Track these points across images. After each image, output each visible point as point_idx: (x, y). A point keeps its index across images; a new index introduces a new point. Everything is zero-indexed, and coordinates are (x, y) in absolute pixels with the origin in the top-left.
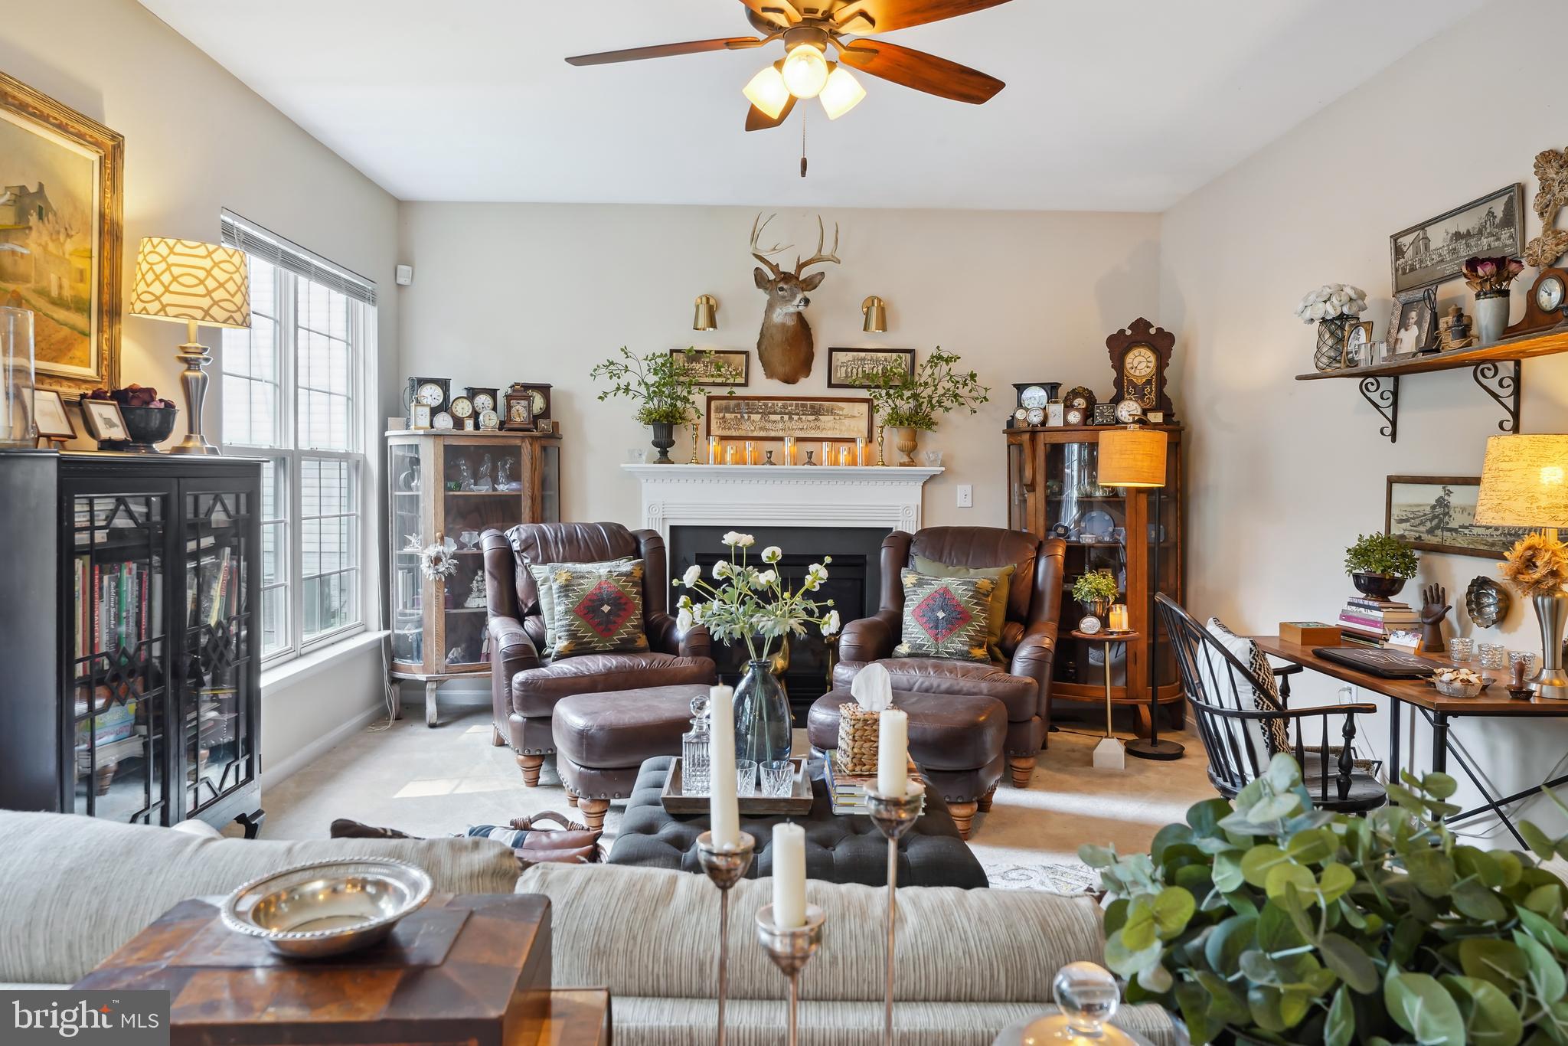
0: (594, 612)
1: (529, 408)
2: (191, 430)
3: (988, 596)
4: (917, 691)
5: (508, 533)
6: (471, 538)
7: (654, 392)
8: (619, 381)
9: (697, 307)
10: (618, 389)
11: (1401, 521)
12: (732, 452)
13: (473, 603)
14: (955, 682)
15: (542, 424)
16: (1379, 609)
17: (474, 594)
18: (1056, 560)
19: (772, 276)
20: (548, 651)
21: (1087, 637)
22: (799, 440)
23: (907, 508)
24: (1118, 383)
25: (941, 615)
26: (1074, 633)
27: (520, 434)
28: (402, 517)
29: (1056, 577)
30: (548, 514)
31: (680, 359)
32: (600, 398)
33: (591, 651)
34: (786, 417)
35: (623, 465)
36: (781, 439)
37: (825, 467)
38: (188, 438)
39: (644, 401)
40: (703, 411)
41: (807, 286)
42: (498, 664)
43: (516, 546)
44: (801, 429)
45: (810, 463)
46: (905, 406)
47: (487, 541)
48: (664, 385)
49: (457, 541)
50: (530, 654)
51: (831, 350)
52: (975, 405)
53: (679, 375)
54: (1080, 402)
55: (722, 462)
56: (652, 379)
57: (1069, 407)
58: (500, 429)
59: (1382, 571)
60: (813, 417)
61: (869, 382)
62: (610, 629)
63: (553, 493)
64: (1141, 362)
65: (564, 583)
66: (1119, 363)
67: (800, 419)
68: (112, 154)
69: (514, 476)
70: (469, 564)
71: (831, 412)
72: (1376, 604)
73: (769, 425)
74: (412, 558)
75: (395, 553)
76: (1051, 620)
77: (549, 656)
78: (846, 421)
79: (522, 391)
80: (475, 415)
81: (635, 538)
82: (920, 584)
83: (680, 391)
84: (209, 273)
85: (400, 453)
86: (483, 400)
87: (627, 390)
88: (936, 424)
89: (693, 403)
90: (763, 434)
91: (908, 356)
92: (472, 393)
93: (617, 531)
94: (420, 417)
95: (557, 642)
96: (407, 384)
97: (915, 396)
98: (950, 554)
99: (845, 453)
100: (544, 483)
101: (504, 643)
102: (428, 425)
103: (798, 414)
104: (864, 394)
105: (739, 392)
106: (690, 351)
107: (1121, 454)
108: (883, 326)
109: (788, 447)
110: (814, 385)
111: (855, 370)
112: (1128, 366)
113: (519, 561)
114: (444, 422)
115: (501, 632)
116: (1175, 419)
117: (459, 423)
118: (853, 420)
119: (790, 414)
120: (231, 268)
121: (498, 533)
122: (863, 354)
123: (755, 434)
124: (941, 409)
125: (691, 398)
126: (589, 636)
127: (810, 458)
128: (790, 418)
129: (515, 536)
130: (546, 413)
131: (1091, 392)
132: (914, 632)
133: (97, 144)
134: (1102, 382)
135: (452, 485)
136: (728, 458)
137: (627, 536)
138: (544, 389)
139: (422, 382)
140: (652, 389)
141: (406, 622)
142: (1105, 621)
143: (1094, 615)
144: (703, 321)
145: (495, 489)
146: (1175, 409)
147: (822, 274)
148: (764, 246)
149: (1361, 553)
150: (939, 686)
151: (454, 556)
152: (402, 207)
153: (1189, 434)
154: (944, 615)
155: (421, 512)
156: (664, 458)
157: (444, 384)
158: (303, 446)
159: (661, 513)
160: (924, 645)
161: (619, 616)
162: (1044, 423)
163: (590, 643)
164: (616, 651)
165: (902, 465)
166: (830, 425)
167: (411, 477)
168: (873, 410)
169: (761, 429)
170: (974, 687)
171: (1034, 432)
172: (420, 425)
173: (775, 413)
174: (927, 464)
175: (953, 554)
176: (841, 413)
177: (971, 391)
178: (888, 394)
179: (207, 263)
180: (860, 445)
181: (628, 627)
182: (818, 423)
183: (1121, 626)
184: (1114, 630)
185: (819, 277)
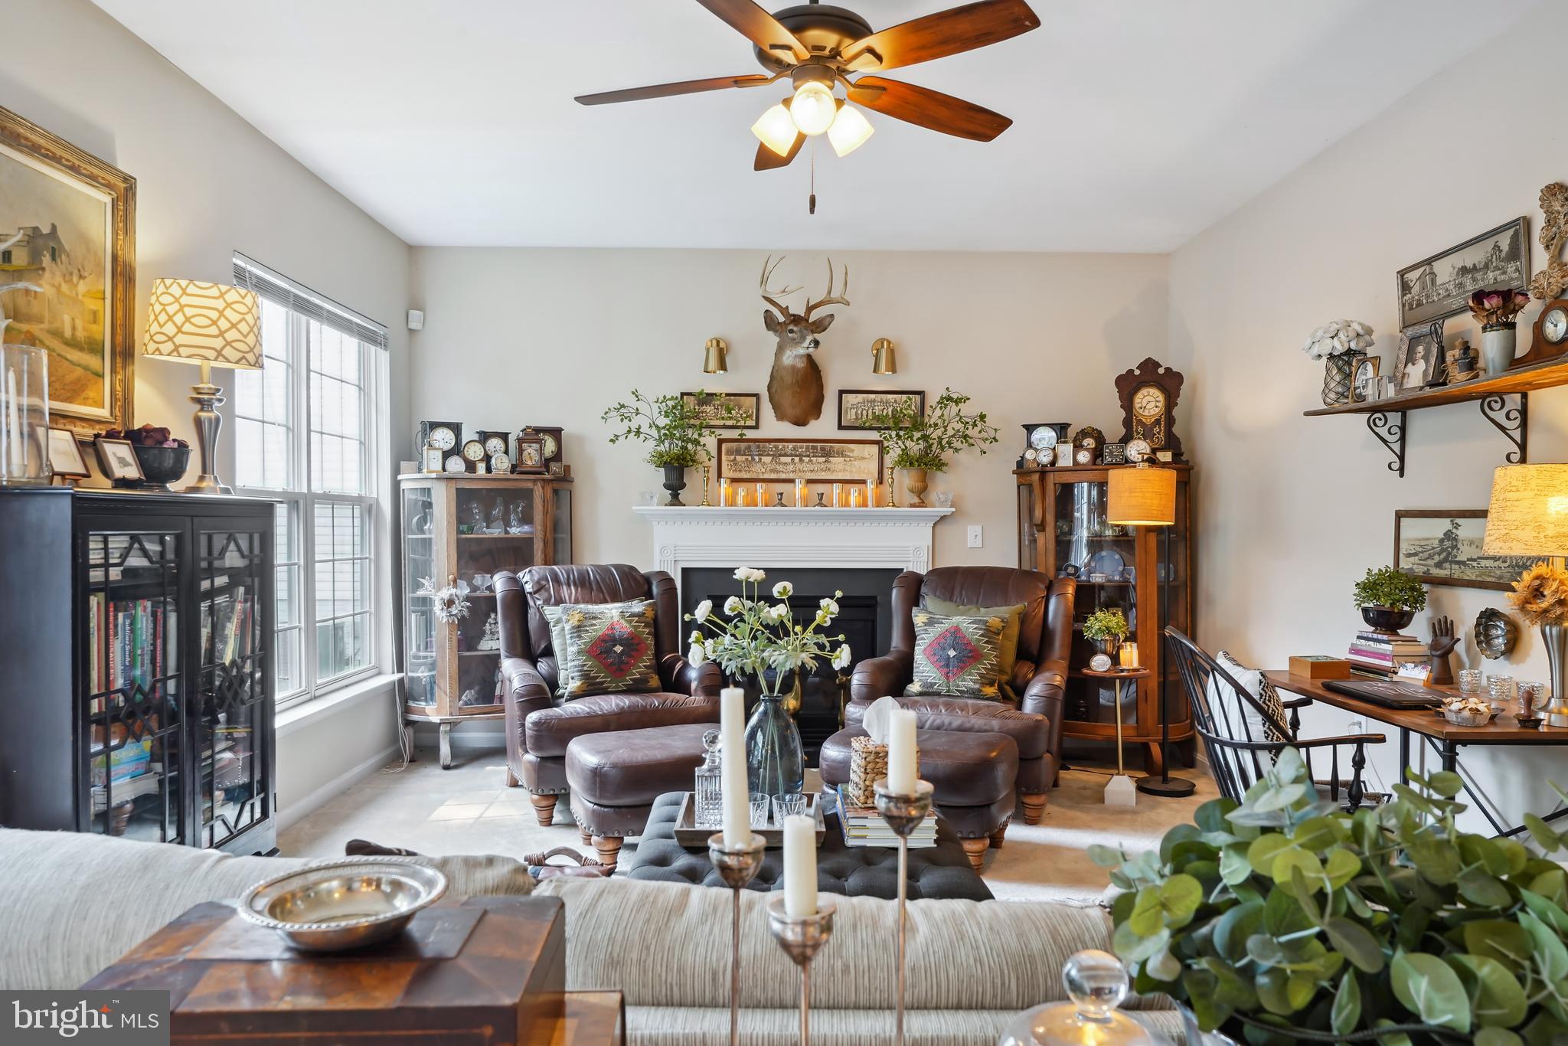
0: (606, 652)
1: (541, 451)
2: (204, 471)
3: (999, 634)
4: (929, 729)
5: (520, 575)
6: (483, 581)
7: (665, 434)
8: (630, 424)
9: (708, 350)
10: (629, 432)
11: (1409, 555)
12: (743, 494)
13: (486, 645)
14: (966, 720)
15: (554, 467)
16: (1388, 642)
17: (487, 637)
18: (1066, 599)
19: (781, 319)
20: (561, 691)
21: (1098, 674)
22: (810, 481)
23: (917, 549)
24: (1128, 423)
25: (952, 653)
26: (1085, 671)
27: (532, 477)
28: (415, 560)
29: (1066, 616)
30: (560, 556)
31: (690, 402)
32: (612, 440)
33: (603, 691)
34: (797, 459)
35: (634, 508)
36: (792, 481)
37: (836, 508)
38: (202, 478)
39: (655, 443)
40: (714, 453)
41: (817, 328)
42: (512, 706)
43: (528, 588)
44: (812, 471)
45: (821, 504)
46: (915, 448)
47: (499, 583)
48: (675, 427)
49: (470, 584)
50: (543, 695)
51: (841, 392)
52: (985, 446)
53: (689, 418)
54: (1089, 442)
55: (733, 504)
56: (663, 421)
57: (1078, 447)
58: (512, 472)
59: (1391, 604)
60: (824, 459)
61: (880, 424)
62: (622, 670)
63: (566, 536)
64: (1150, 402)
65: (576, 623)
66: (1128, 404)
67: (810, 461)
68: (125, 195)
69: (527, 519)
70: (481, 607)
71: (841, 454)
72: (1385, 637)
73: (780, 468)
74: (426, 601)
75: (408, 596)
76: (1062, 658)
77: (562, 696)
78: (856, 463)
79: (534, 434)
80: (487, 458)
81: (647, 579)
82: (931, 623)
83: (691, 434)
84: (221, 313)
85: (413, 497)
86: (495, 444)
87: (638, 433)
88: (944, 464)
89: (704, 445)
90: (773, 476)
91: (918, 397)
92: (484, 437)
93: (629, 573)
94: (433, 461)
95: (570, 682)
96: (419, 427)
97: (925, 438)
98: (961, 594)
99: (856, 494)
100: (556, 526)
101: (517, 684)
102: (440, 468)
103: (808, 456)
104: (874, 435)
105: (750, 434)
106: (701, 393)
107: (1131, 492)
108: (893, 368)
109: (799, 489)
110: (824, 427)
111: (865, 412)
112: (1137, 406)
113: (531, 603)
114: (456, 465)
115: (514, 673)
116: (1184, 458)
117: (471, 466)
118: (863, 462)
119: (801, 456)
120: (243, 309)
121: (511, 575)
122: (872, 396)
123: (766, 476)
124: (951, 450)
125: (702, 440)
126: (602, 676)
127: (821, 499)
128: (801, 460)
129: (528, 578)
130: (557, 456)
131: (1100, 432)
132: (925, 671)
133: (109, 186)
134: (1111, 422)
135: (464, 527)
136: (739, 500)
137: (639, 578)
138: (556, 433)
139: (434, 426)
140: (663, 431)
141: (420, 665)
142: (1115, 659)
143: (1105, 653)
144: (713, 364)
145: (507, 532)
146: (1183, 448)
147: (832, 316)
148: (773, 289)
149: (1370, 587)
150: (950, 724)
151: (467, 599)
152: (413, 252)
153: (1198, 473)
154: (955, 653)
155: (434, 556)
156: (675, 500)
157: (456, 428)
158: (316, 488)
159: (672, 556)
160: (936, 683)
161: (631, 656)
162: (1053, 463)
163: (603, 683)
164: (629, 691)
165: (912, 506)
166: (841, 466)
167: (424, 520)
168: (883, 451)
169: (772, 471)
170: (985, 725)
171: (1043, 472)
172: (432, 468)
173: (785, 455)
174: (937, 505)
175: (964, 593)
176: (851, 455)
177: (980, 432)
178: (898, 435)
179: (220, 304)
180: (871, 486)
181: (640, 668)
182: (828, 465)
183: (1131, 664)
184: (1124, 667)
185: (829, 319)
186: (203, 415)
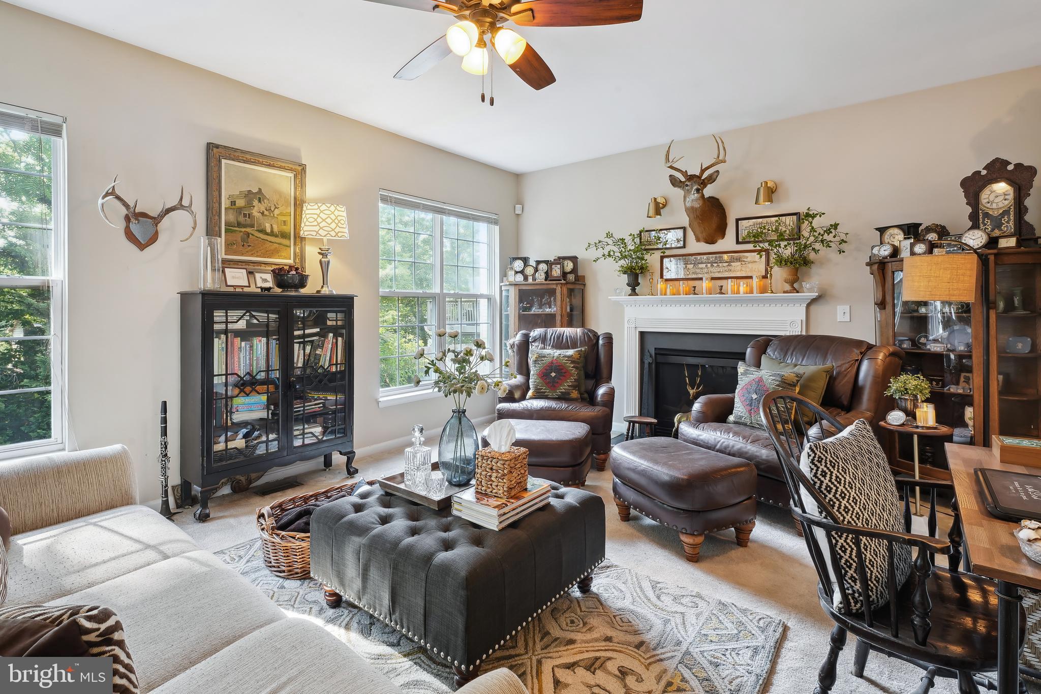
0: (546, 376)
1: (563, 269)
2: (324, 283)
3: (795, 386)
5: (531, 332)
9: (649, 204)
10: (604, 255)
12: (672, 288)
14: (742, 445)
15: (569, 277)
18: (877, 364)
19: (683, 179)
22: (713, 279)
23: (793, 322)
25: (754, 396)
26: (882, 423)
27: (554, 282)
32: (594, 261)
33: (546, 397)
34: (709, 265)
35: (609, 297)
36: (701, 279)
37: (730, 295)
38: (322, 287)
41: (709, 181)
44: (719, 272)
51: (737, 220)
53: (645, 245)
54: (932, 236)
55: (665, 295)
58: (546, 280)
60: (727, 264)
62: (555, 386)
63: (579, 313)
64: (998, 196)
67: (719, 266)
71: (739, 260)
73: (698, 271)
78: (750, 265)
79: (560, 260)
82: (745, 373)
85: (505, 294)
86: (543, 266)
87: (610, 255)
88: (813, 262)
90: (694, 276)
91: (795, 217)
92: (538, 263)
94: (510, 276)
99: (745, 286)
102: (513, 280)
103: (717, 263)
105: (681, 252)
110: (728, 242)
114: (519, 278)
118: (755, 264)
119: (712, 263)
122: (760, 220)
123: (690, 277)
126: (544, 389)
127: (721, 290)
128: (712, 266)
130: (574, 271)
131: (943, 228)
132: (739, 409)
136: (668, 292)
138: (574, 259)
139: (517, 259)
142: (911, 415)
143: (902, 409)
144: (652, 213)
147: (718, 172)
152: (517, 177)
154: (756, 397)
156: (634, 293)
157: (525, 260)
159: (634, 324)
161: (560, 379)
163: (545, 392)
164: (559, 399)
165: (785, 292)
166: (739, 268)
167: (508, 305)
169: (693, 273)
170: (757, 452)
171: (883, 263)
172: (509, 280)
173: (702, 263)
174: (808, 291)
175: (794, 353)
176: (746, 260)
177: (834, 237)
180: (755, 280)
181: (565, 386)
182: (729, 268)
183: (926, 421)
184: (919, 424)
185: (716, 174)
186: (323, 259)
